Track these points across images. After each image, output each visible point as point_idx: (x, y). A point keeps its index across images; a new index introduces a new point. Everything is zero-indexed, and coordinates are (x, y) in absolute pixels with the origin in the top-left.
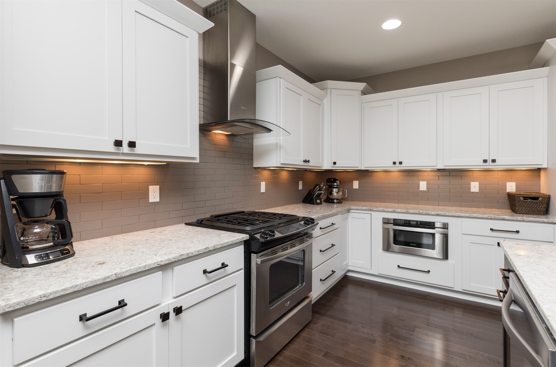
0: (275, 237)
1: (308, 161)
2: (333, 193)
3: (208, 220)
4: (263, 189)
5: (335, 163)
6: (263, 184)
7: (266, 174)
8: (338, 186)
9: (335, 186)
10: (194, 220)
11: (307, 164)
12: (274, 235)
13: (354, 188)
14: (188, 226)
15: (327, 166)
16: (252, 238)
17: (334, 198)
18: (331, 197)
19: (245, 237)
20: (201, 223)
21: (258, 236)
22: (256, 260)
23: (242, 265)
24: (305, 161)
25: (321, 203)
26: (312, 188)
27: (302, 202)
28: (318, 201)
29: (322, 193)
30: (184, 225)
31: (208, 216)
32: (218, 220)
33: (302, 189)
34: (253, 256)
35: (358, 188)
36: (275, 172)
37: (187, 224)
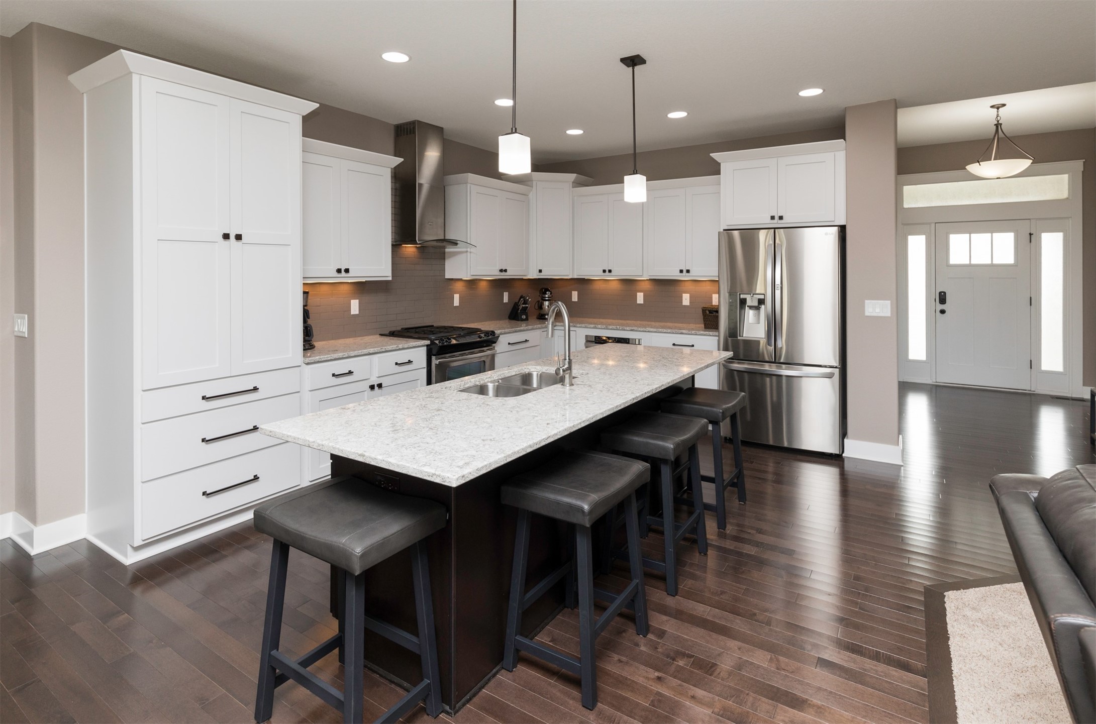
0: (452, 343)
1: (506, 271)
2: (543, 307)
3: (399, 331)
4: (456, 302)
5: (540, 271)
6: (457, 297)
7: (459, 286)
8: (550, 299)
9: (547, 299)
10: (387, 332)
11: (504, 273)
12: (450, 342)
13: (573, 300)
14: (382, 337)
15: (533, 275)
16: (432, 343)
17: (545, 313)
18: (542, 312)
19: (428, 342)
20: (393, 334)
21: (437, 342)
22: (435, 361)
23: (425, 365)
24: (501, 271)
25: (527, 319)
26: (517, 301)
27: (507, 317)
28: (524, 317)
29: (527, 307)
30: (378, 336)
31: (399, 328)
32: (408, 331)
33: (507, 301)
34: (433, 358)
35: (577, 300)
36: (472, 283)
37: (381, 335)
